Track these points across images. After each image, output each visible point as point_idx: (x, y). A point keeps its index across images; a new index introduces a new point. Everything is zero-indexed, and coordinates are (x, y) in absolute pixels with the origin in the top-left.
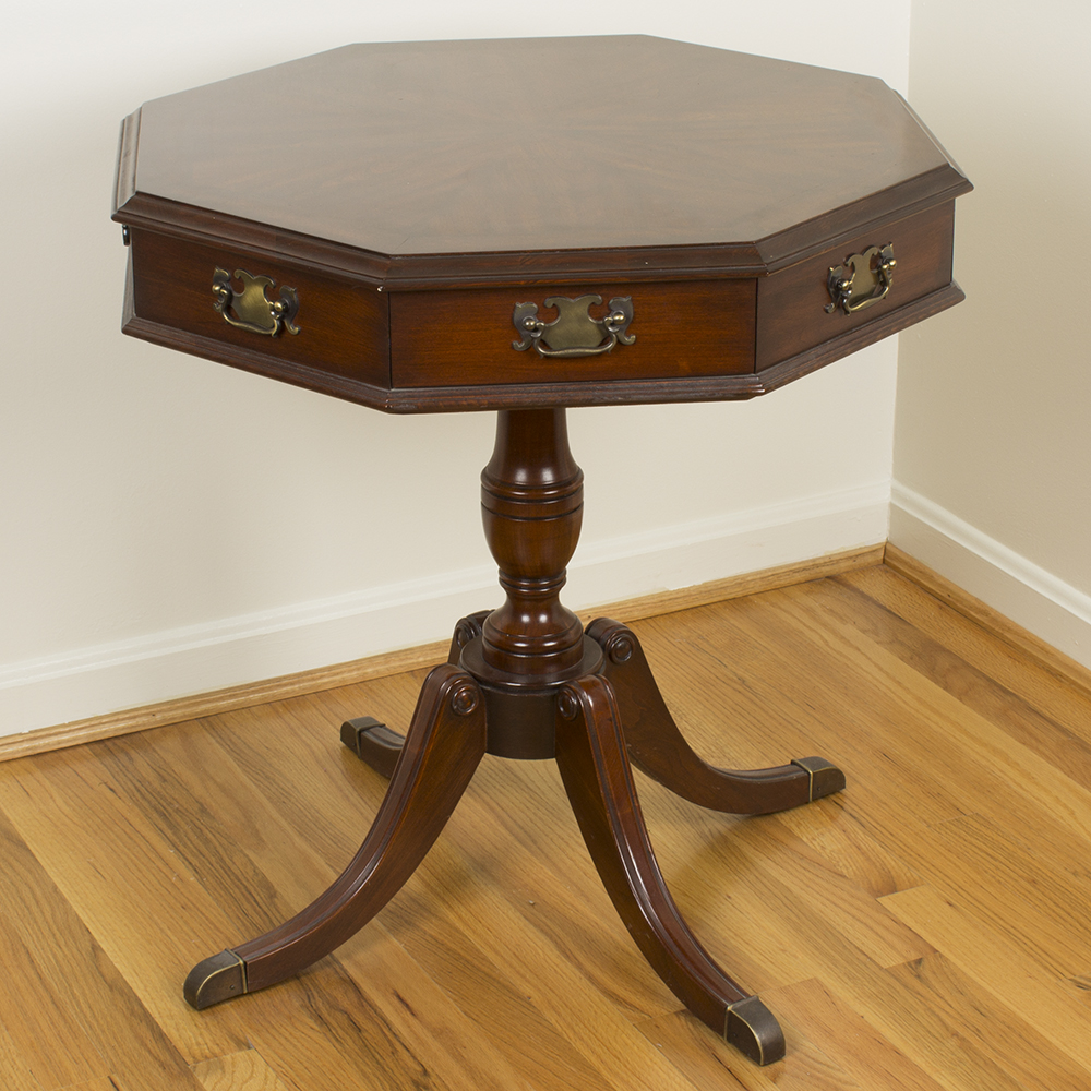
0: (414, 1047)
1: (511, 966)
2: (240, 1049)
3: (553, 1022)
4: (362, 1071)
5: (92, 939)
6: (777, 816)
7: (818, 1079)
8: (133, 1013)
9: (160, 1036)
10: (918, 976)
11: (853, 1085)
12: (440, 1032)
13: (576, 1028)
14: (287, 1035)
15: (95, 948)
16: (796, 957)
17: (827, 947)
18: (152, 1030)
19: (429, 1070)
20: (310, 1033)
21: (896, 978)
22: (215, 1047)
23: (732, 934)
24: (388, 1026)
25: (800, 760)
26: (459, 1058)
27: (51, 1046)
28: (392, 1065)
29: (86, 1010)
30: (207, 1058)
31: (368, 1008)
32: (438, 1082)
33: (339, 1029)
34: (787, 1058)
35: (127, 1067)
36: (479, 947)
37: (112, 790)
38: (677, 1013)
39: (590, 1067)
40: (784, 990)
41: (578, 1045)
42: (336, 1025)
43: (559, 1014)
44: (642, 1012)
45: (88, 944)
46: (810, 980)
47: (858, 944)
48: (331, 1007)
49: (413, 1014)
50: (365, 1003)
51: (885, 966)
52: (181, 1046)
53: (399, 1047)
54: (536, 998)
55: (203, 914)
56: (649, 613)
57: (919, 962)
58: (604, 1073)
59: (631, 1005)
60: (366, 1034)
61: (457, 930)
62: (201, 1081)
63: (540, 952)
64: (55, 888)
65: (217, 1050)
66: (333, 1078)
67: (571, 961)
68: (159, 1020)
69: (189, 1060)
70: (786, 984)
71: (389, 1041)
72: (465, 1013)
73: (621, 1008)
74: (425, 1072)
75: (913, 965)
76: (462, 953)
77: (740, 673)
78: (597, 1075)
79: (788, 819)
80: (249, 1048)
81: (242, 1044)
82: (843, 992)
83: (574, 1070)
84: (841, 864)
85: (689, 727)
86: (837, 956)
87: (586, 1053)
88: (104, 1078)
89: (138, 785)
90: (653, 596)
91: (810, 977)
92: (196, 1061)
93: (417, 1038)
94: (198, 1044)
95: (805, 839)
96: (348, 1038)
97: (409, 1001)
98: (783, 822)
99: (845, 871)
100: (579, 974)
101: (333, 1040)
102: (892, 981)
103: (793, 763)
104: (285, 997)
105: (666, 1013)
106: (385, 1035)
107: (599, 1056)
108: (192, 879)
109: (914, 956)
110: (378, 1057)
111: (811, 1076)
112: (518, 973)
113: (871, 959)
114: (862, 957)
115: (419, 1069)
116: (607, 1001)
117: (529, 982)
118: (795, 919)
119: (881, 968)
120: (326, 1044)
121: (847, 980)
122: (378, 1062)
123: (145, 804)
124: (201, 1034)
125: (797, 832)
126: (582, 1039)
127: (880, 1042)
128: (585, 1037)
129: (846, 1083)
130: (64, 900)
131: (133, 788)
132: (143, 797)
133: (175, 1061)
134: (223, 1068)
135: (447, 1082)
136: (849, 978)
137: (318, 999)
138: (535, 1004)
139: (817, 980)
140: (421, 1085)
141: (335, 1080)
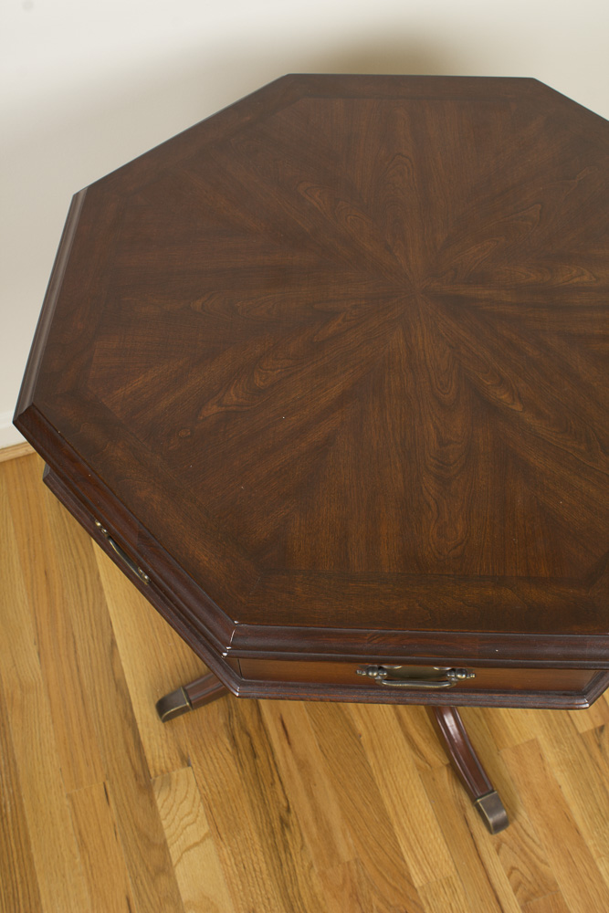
0: (285, 779)
2: (183, 766)
3: (371, 764)
4: (251, 801)
5: (113, 634)
7: (526, 854)
8: (126, 715)
9: (139, 745)
10: (599, 746)
11: (546, 864)
12: (303, 765)
13: (385, 773)
14: (212, 755)
15: (113, 643)
18: (135, 737)
19: (291, 807)
20: (226, 754)
21: (586, 745)
22: (168, 761)
24: (273, 753)
26: (310, 796)
27: (75, 744)
28: (269, 797)
29: (100, 709)
30: (162, 772)
31: (263, 732)
32: (295, 820)
33: (243, 753)
34: (510, 828)
35: (115, 774)
39: (388, 818)
40: (516, 749)
41: (383, 792)
42: (242, 748)
43: (376, 756)
44: (427, 762)
45: (110, 638)
46: (533, 740)
48: (242, 727)
49: (289, 743)
50: (262, 727)
51: (581, 731)
52: (149, 757)
53: (276, 778)
54: (364, 738)
57: (602, 729)
58: (396, 827)
59: (420, 752)
60: (258, 761)
62: (156, 796)
64: (98, 576)
65: (169, 766)
66: (233, 805)
68: (139, 726)
69: (152, 773)
70: (518, 743)
71: (271, 770)
72: (320, 746)
73: (414, 755)
74: (288, 810)
75: (598, 731)
78: (390, 827)
80: (189, 765)
81: (186, 762)
82: (550, 756)
83: (378, 821)
87: (387, 802)
88: (101, 783)
91: (533, 737)
92: (156, 776)
93: (289, 770)
94: (159, 756)
96: (247, 763)
97: (288, 729)
100: (393, 714)
101: (238, 765)
102: (582, 748)
104: (217, 713)
105: (441, 765)
106: (270, 764)
107: (394, 806)
109: (599, 724)
110: (262, 787)
111: (522, 850)
115: (285, 804)
116: (407, 746)
117: (362, 717)
119: (578, 733)
120: (233, 768)
121: (555, 744)
122: (262, 793)
124: (162, 746)
126: (386, 786)
127: (568, 818)
128: (389, 786)
129: (542, 861)
130: (101, 589)
133: (144, 773)
134: (170, 785)
135: (300, 822)
136: (557, 742)
137: (235, 718)
138: (363, 743)
139: (537, 742)
140: (284, 823)
141: (234, 809)
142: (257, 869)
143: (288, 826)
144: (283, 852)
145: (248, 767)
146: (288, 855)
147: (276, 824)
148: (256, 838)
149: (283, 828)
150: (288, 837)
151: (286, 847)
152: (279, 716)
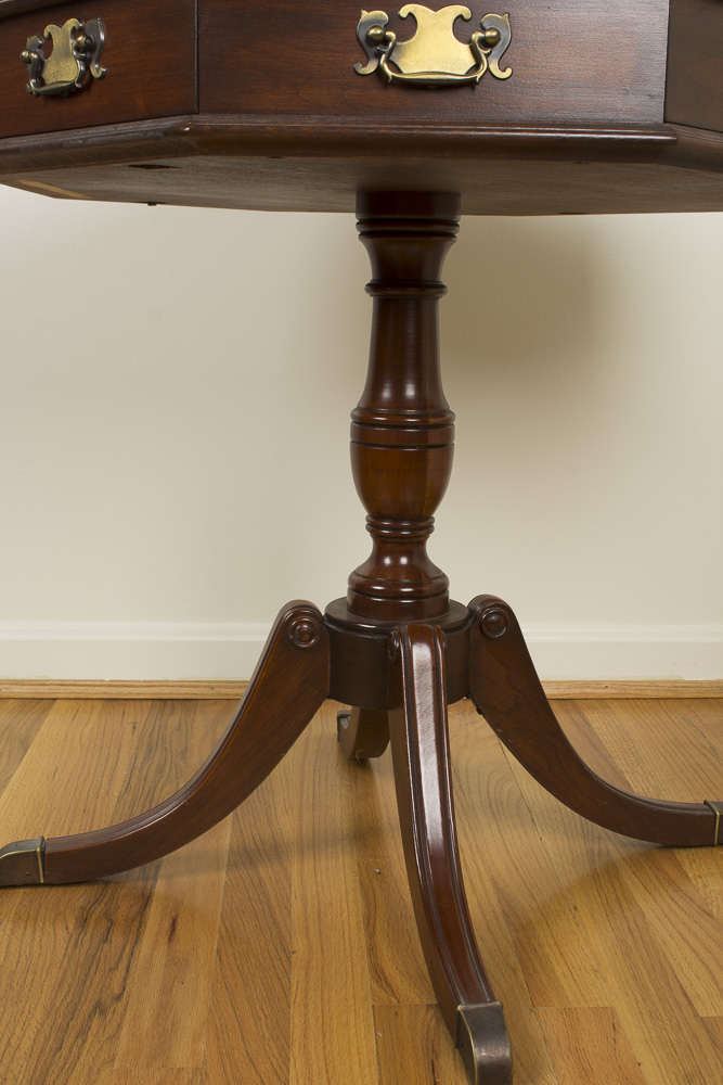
0: (137, 969)
1: (306, 920)
3: (294, 982)
4: (63, 979)
6: (676, 851)
12: (176, 963)
13: (311, 993)
14: (38, 928)
16: (605, 980)
17: (647, 979)
19: (125, 995)
20: (60, 932)
21: (708, 1031)
23: (552, 942)
24: (136, 943)
25: (714, 803)
26: (167, 991)
28: (96, 980)
31: (137, 924)
32: (120, 1009)
33: (89, 935)
36: (293, 897)
37: (134, 728)
38: (429, 1006)
39: (286, 1038)
40: (569, 1011)
41: (296, 1011)
42: (90, 932)
43: (307, 975)
44: (394, 995)
46: (605, 1008)
47: (685, 984)
48: (105, 914)
49: (170, 939)
50: (139, 918)
51: (702, 1013)
53: (123, 966)
54: (300, 955)
55: (93, 819)
56: (662, 695)
58: (295, 1049)
59: (389, 985)
60: (106, 945)
61: (288, 878)
63: (345, 914)
66: (30, 978)
67: (367, 929)
70: (575, 1006)
71: (120, 957)
72: (218, 951)
73: (375, 986)
74: (118, 998)
76: (272, 897)
77: (714, 743)
78: (285, 1048)
79: (683, 856)
82: (633, 1030)
83: (267, 1035)
84: (715, 904)
85: (641, 772)
86: (652, 991)
87: (296, 1022)
89: (157, 728)
90: (668, 682)
91: (607, 1004)
93: (150, 961)
95: (690, 875)
97: (179, 926)
98: (679, 857)
99: (715, 910)
100: (364, 943)
101: (72, 943)
102: (701, 1032)
103: (705, 803)
104: (78, 896)
105: (417, 1001)
106: (123, 952)
107: (306, 1029)
108: (116, 794)
110: (93, 970)
112: (307, 929)
113: (690, 1002)
114: (682, 999)
115: (117, 991)
116: (367, 976)
117: (308, 937)
118: (631, 943)
119: (697, 1016)
120: (62, 946)
121: (647, 1019)
122: (86, 975)
123: (146, 740)
125: (686, 868)
126: (306, 1006)
128: (311, 1005)
131: (150, 729)
132: (150, 737)
135: (128, 1012)
136: (651, 1017)
137: (103, 905)
138: (293, 960)
139: (613, 1011)
140: (99, 1008)
141: (29, 981)
142: (14, 1042)
143: (103, 1012)
144: (73, 1035)
145: (86, 947)
146: (80, 1041)
147: (86, 1008)
148: (39, 1015)
149: (94, 1012)
150: (96, 1021)
151: (83, 1032)
152: (174, 914)
